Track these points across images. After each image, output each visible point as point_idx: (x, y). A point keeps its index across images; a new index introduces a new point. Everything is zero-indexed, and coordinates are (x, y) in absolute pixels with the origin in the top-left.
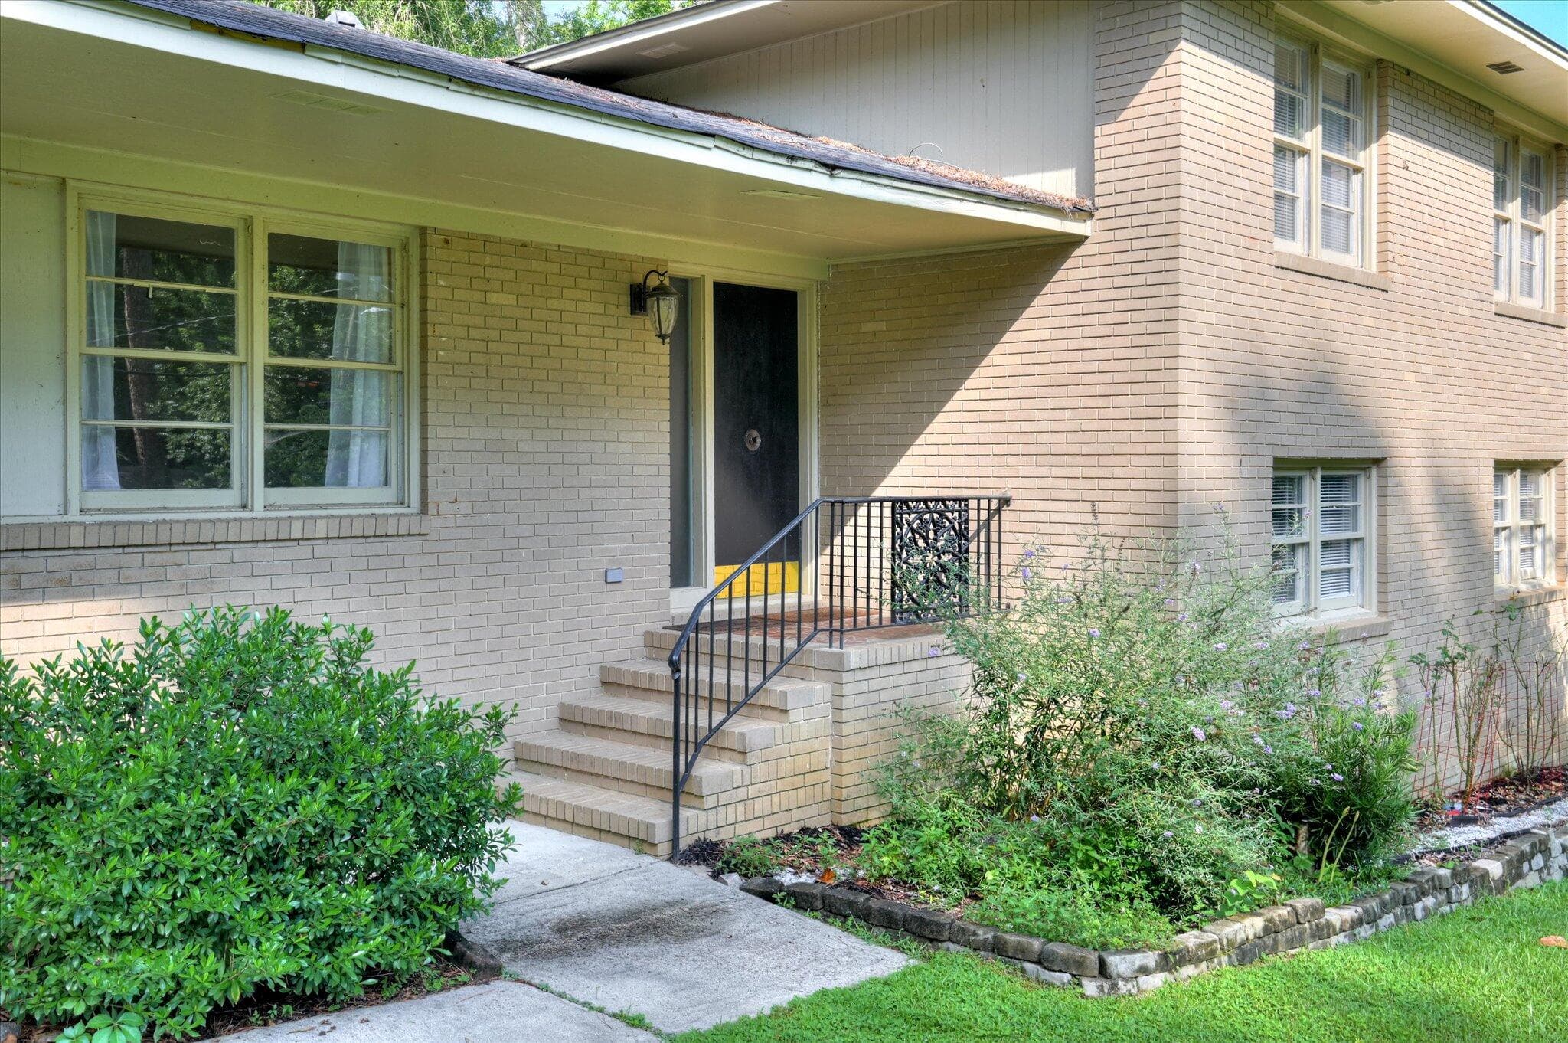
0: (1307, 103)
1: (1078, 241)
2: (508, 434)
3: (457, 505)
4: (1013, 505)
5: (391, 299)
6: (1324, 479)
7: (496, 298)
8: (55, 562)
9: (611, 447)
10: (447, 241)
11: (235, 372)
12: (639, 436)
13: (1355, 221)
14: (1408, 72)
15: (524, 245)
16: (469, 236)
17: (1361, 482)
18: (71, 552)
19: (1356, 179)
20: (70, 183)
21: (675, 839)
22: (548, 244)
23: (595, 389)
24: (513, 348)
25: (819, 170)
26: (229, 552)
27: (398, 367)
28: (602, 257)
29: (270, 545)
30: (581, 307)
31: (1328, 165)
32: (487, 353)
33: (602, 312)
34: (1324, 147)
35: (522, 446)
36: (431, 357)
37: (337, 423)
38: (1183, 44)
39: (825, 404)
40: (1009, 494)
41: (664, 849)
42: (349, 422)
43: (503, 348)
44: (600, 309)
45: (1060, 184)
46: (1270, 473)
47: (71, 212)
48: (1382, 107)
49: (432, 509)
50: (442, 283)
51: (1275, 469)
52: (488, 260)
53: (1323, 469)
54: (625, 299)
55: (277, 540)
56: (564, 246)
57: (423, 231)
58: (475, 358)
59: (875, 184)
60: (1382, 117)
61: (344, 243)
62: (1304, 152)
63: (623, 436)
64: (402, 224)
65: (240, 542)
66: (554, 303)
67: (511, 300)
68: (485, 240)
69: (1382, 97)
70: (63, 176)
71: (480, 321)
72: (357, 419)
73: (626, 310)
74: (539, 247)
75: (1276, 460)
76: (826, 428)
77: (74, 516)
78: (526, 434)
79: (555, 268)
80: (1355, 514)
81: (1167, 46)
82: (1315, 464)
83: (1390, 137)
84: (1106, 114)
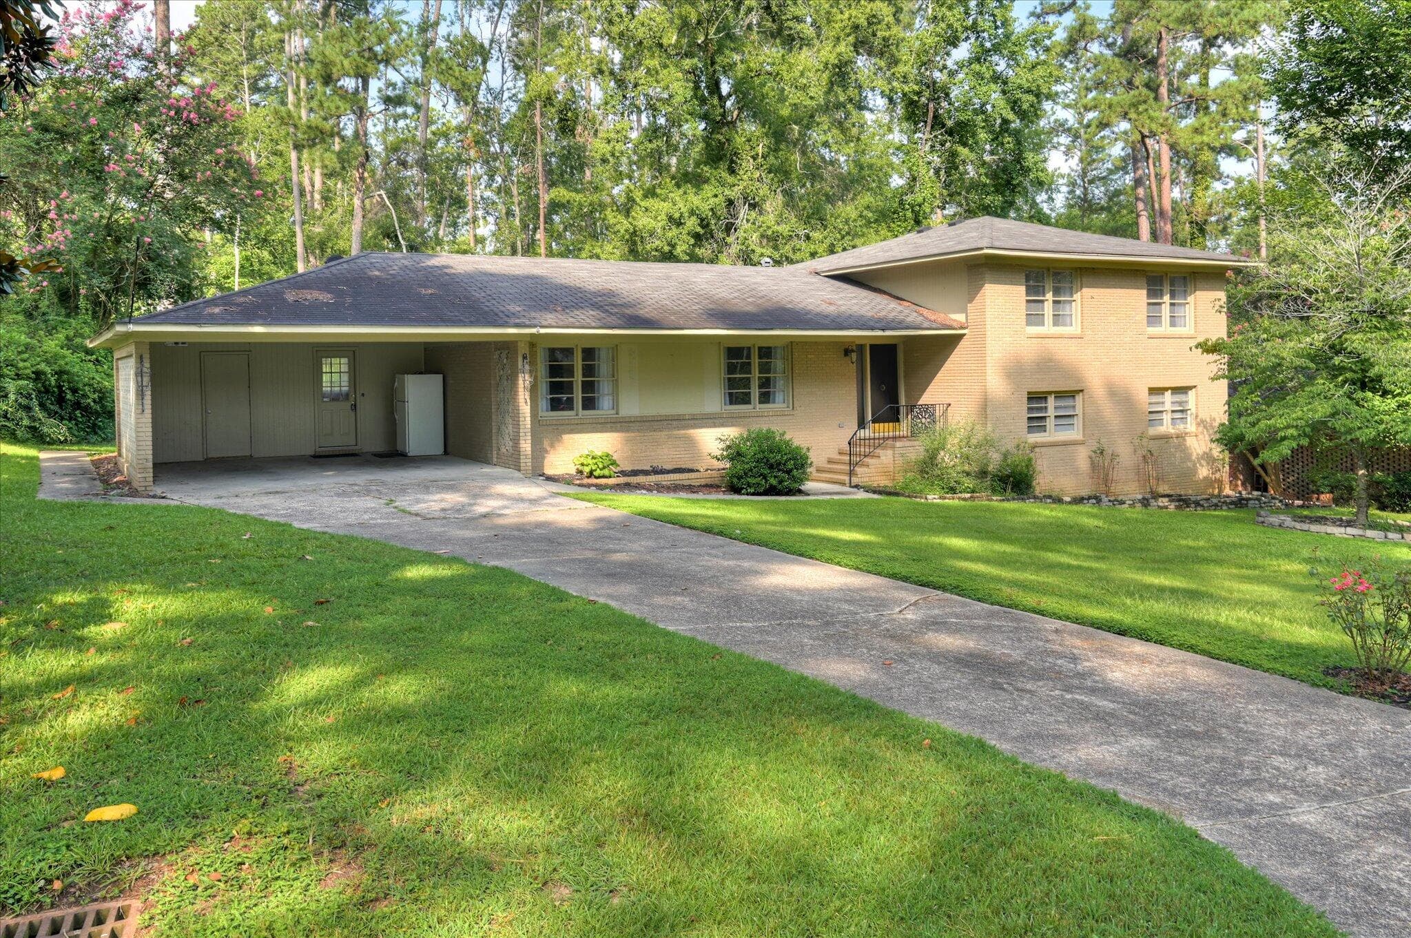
0: (1047, 287)
1: (964, 335)
4: (952, 406)
6: (1055, 397)
10: (797, 344)
11: (752, 379)
12: (848, 389)
13: (1074, 317)
14: (1094, 269)
15: (816, 343)
16: (802, 342)
17: (1077, 397)
19: (1074, 303)
21: (850, 483)
28: (837, 343)
31: (1055, 302)
34: (1053, 297)
37: (773, 389)
38: (987, 284)
39: (905, 377)
40: (950, 403)
45: (960, 317)
46: (1027, 396)
52: (807, 347)
53: (1054, 394)
54: (843, 353)
57: (791, 342)
60: (1081, 285)
61: (773, 347)
62: (1046, 300)
63: (843, 389)
68: (806, 343)
69: (1081, 278)
74: (819, 343)
75: (1029, 393)
77: (723, 411)
79: (824, 347)
80: (1074, 407)
81: (983, 285)
82: (1050, 393)
83: (1085, 290)
84: (971, 301)
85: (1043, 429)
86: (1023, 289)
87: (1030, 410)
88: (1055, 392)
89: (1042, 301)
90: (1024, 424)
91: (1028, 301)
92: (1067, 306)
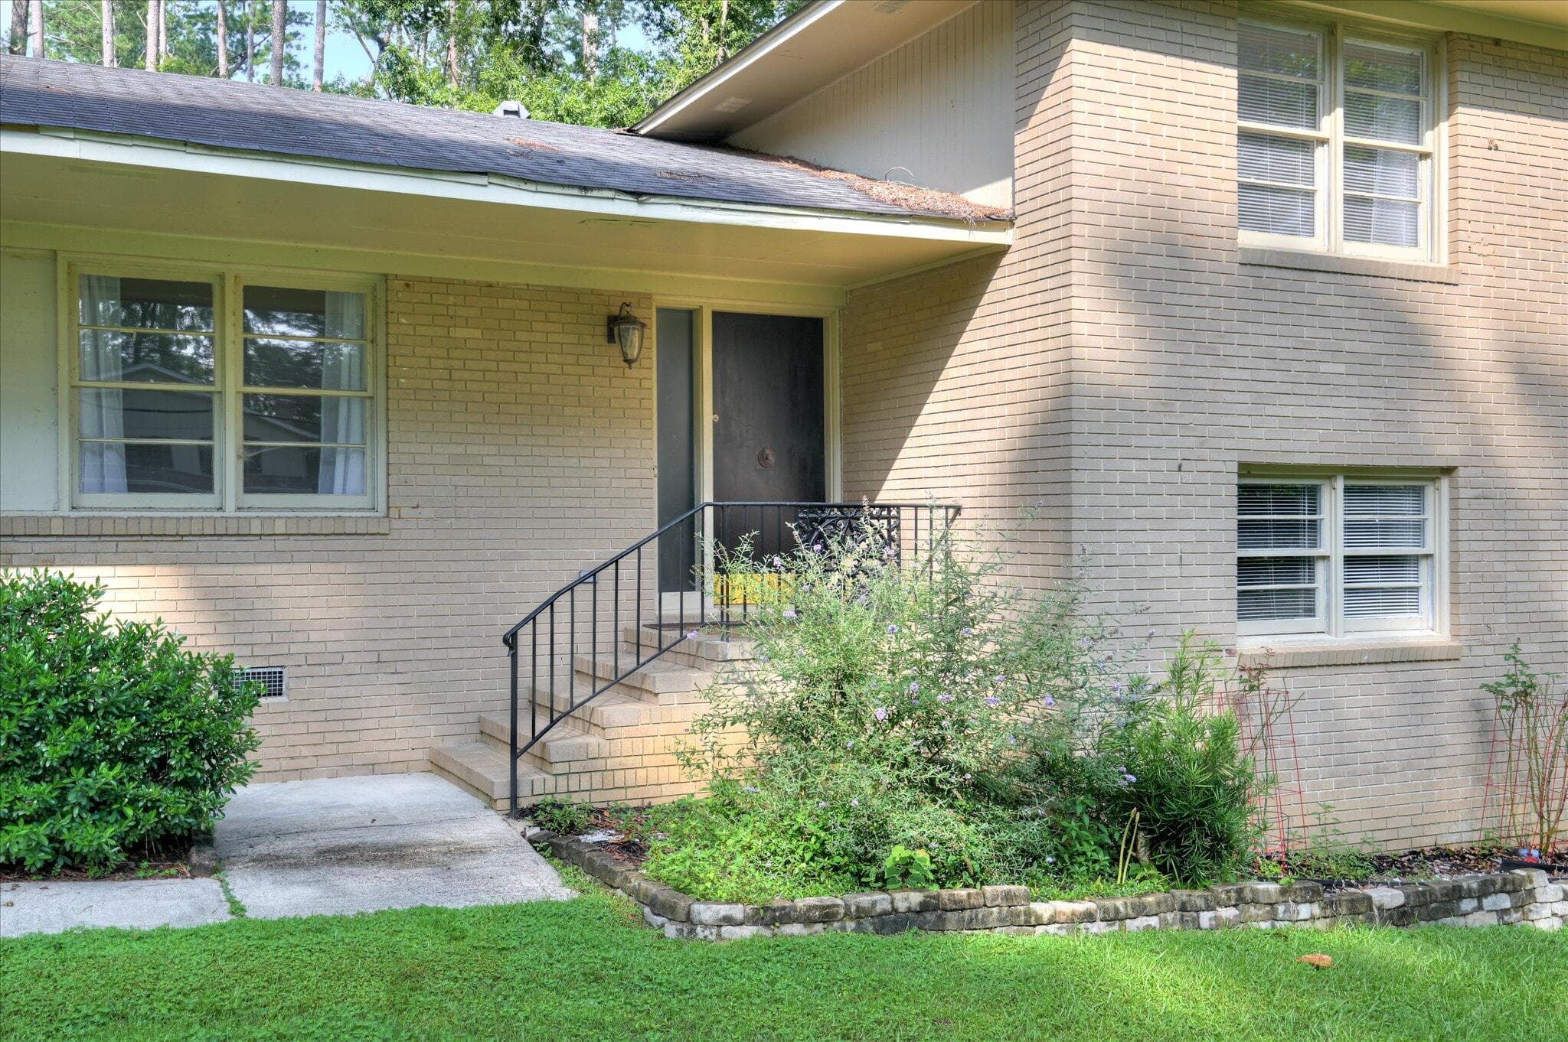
0: (1323, 91)
2: (473, 450)
3: (419, 510)
4: (964, 513)
5: (362, 337)
6: (1348, 490)
7: (459, 333)
8: (40, 546)
9: (584, 462)
10: (407, 285)
11: (216, 399)
12: (619, 453)
13: (1423, 211)
14: (1497, 42)
15: (490, 286)
16: (431, 280)
17: (1430, 492)
18: (55, 539)
19: (1424, 166)
20: (60, 256)
21: (514, 798)
22: (515, 284)
23: (568, 411)
24: (478, 376)
25: (622, 197)
26: (195, 544)
27: (369, 394)
28: (577, 294)
29: (233, 539)
30: (553, 338)
31: (1352, 152)
32: (450, 379)
33: (576, 341)
34: (1347, 132)
35: (487, 460)
36: (392, 383)
37: (326, 441)
38: (1075, 43)
39: (845, 424)
40: (961, 502)
41: (505, 804)
42: (335, 441)
43: (466, 375)
44: (574, 339)
46: (1235, 479)
47: (62, 276)
48: (1452, 83)
49: (393, 513)
50: (404, 321)
51: (1240, 476)
52: (451, 300)
53: (1346, 478)
54: (602, 330)
55: (239, 535)
56: (533, 285)
57: (386, 276)
58: (437, 384)
59: (700, 207)
60: (1452, 94)
61: (331, 293)
62: (1323, 142)
63: (599, 452)
64: (368, 273)
65: (203, 535)
66: (522, 336)
67: (477, 334)
68: (449, 283)
69: (1451, 72)
70: (54, 248)
71: (443, 353)
72: (341, 438)
73: (603, 340)
74: (505, 287)
75: (1243, 466)
76: (846, 444)
77: (65, 511)
78: (493, 450)
79: (525, 304)
80: (1419, 528)
81: (1062, 48)
82: (1329, 472)
83: (1465, 115)
84: (1022, 122)
85: (1303, 604)
86: (1224, 81)
87: (1247, 531)
88: (1349, 472)
89: (1305, 145)
90: (1228, 584)
91: (1245, 136)
92: (1403, 174)
